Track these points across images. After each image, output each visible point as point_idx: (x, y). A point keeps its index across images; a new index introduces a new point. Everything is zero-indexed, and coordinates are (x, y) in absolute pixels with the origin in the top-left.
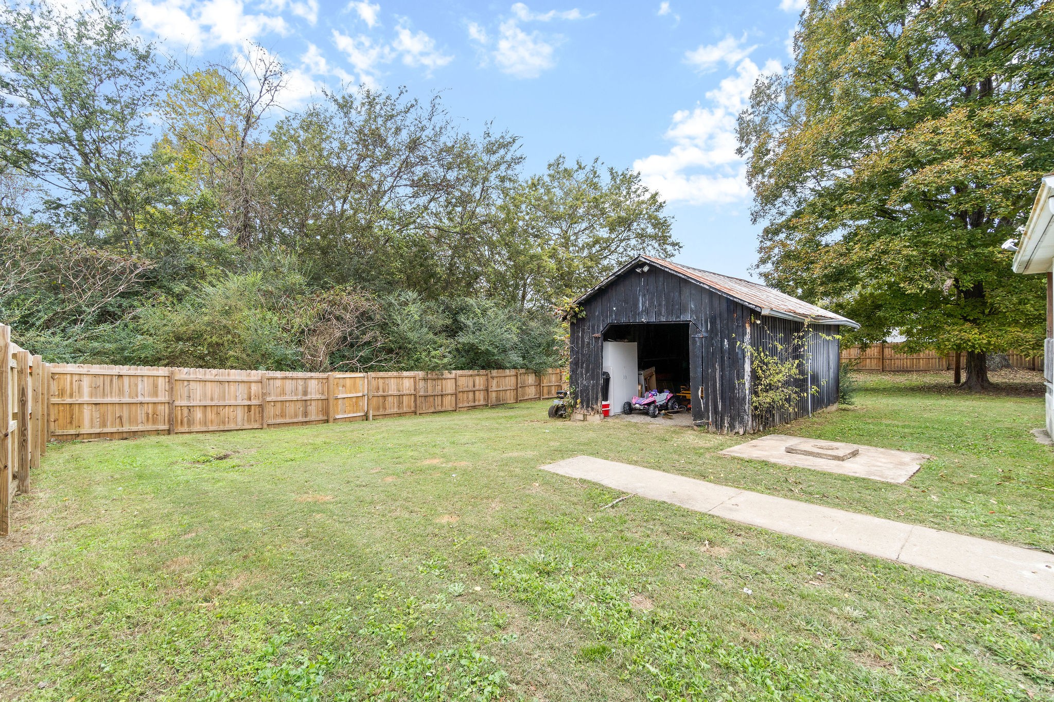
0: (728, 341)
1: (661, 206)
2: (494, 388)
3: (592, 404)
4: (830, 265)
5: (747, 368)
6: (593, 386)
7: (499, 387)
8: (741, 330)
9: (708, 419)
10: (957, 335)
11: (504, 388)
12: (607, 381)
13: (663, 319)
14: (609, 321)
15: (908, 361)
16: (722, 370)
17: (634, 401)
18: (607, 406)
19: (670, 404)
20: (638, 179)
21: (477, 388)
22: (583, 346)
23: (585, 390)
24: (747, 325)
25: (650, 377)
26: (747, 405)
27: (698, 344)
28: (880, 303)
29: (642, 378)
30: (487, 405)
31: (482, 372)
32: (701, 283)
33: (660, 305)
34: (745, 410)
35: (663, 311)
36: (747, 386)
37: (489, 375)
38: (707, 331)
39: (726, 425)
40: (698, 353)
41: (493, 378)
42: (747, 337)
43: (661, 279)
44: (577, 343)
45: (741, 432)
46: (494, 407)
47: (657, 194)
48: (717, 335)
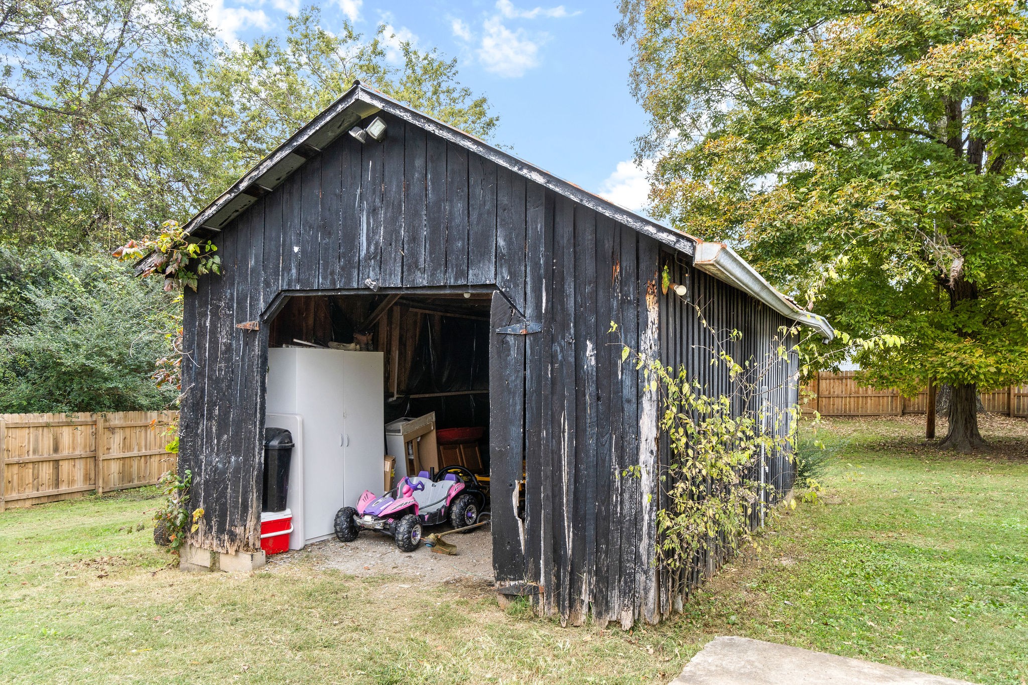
0: (597, 347)
1: (490, 124)
2: (116, 452)
3: (232, 524)
4: (771, 225)
5: (648, 428)
6: (237, 470)
7: (130, 449)
8: (631, 314)
9: (537, 577)
10: (955, 358)
11: (143, 452)
12: (285, 454)
13: (422, 280)
14: (282, 284)
15: (852, 399)
16: (578, 432)
17: (361, 508)
18: (285, 523)
19: (455, 509)
20: (453, 70)
21: (65, 452)
22: (214, 358)
23: (216, 482)
24: (650, 300)
25: (423, 437)
26: (645, 540)
27: (514, 353)
28: (841, 300)
29: (399, 441)
30: (93, 492)
31: (82, 416)
32: (523, 165)
33: (414, 239)
34: (638, 556)
35: (423, 256)
36: (646, 482)
37: (101, 424)
38: (538, 316)
39: (586, 597)
40: (514, 380)
41: (112, 430)
42: (650, 336)
43: (419, 163)
44: (201, 347)
45: (627, 621)
46: (109, 494)
47: (484, 100)
48: (564, 327)
